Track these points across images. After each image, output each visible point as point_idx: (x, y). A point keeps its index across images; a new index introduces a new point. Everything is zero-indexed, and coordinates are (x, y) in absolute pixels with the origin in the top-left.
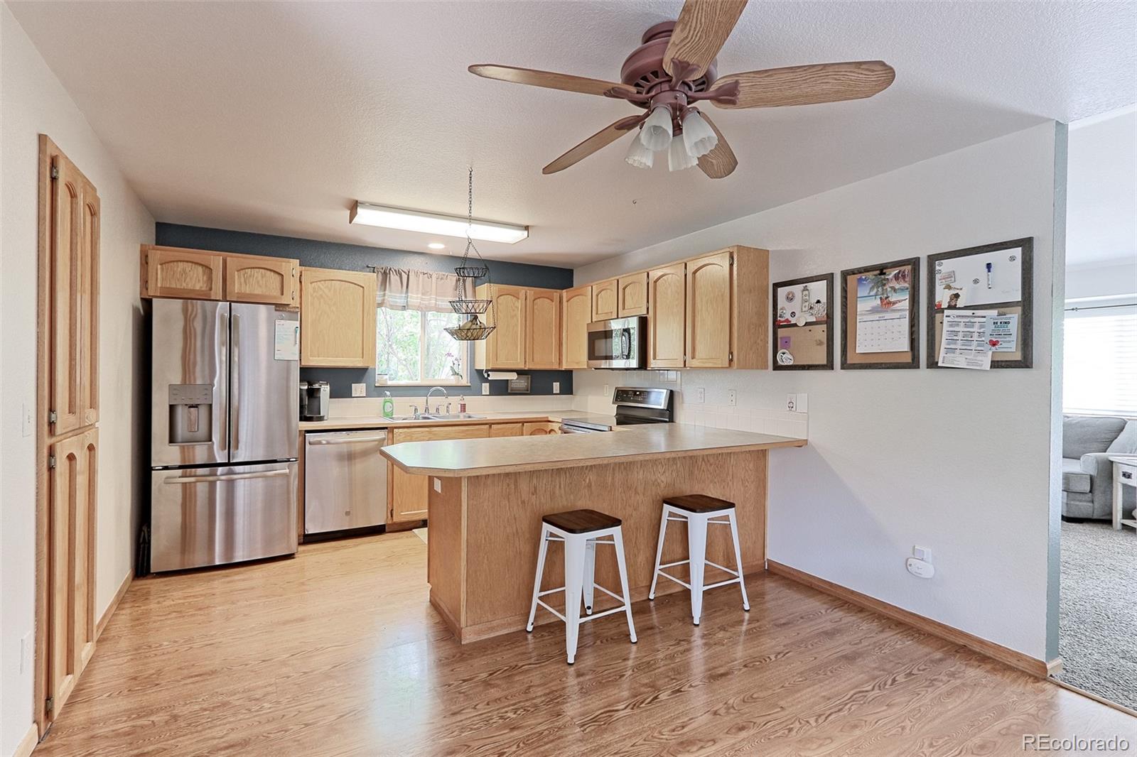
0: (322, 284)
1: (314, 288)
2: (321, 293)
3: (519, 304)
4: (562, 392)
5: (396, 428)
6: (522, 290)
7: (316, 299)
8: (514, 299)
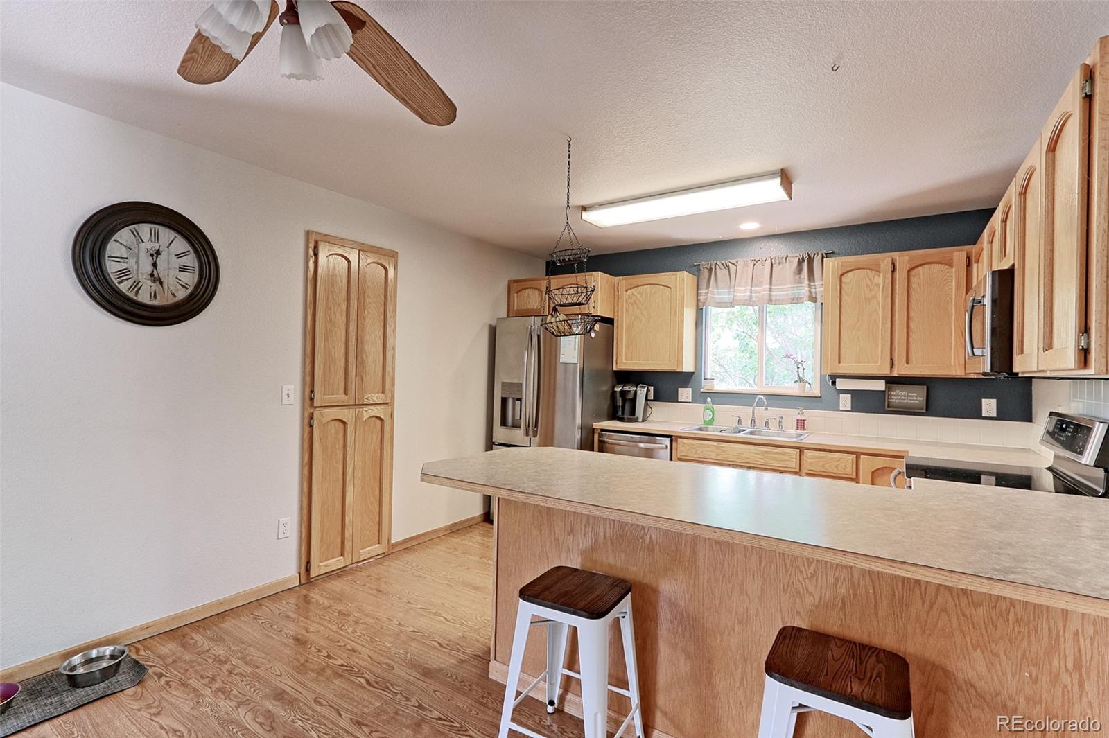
0: (636, 291)
1: (629, 296)
2: (634, 299)
3: (882, 279)
4: (1002, 415)
5: (681, 437)
6: (885, 259)
7: (630, 305)
8: (871, 274)
